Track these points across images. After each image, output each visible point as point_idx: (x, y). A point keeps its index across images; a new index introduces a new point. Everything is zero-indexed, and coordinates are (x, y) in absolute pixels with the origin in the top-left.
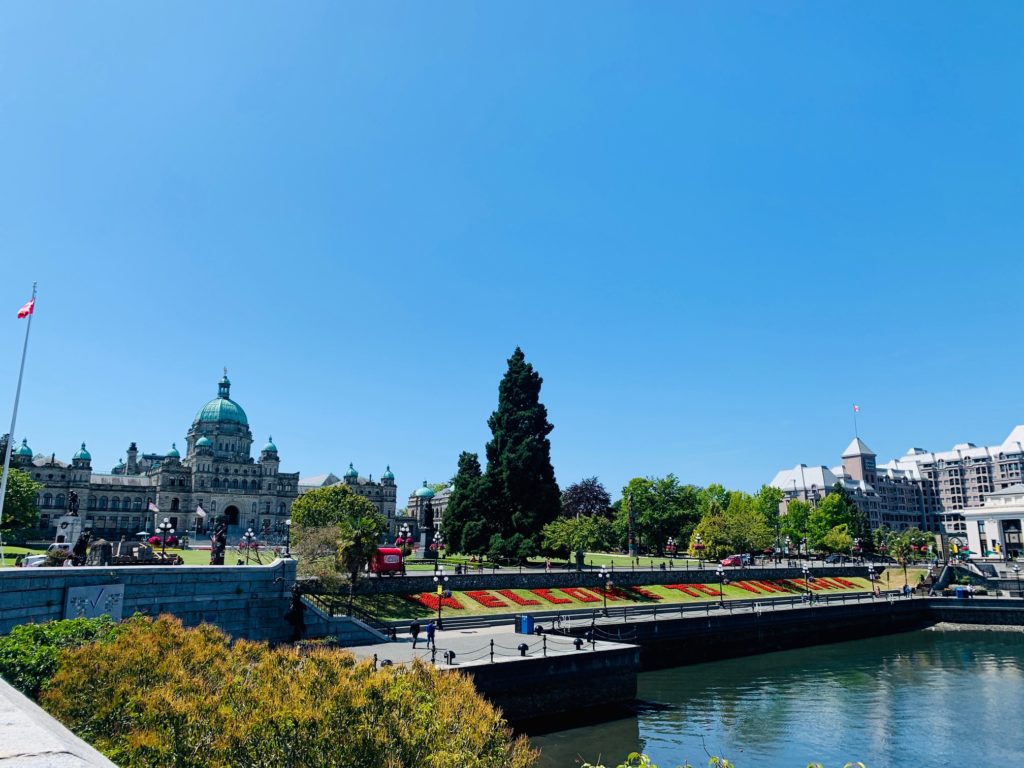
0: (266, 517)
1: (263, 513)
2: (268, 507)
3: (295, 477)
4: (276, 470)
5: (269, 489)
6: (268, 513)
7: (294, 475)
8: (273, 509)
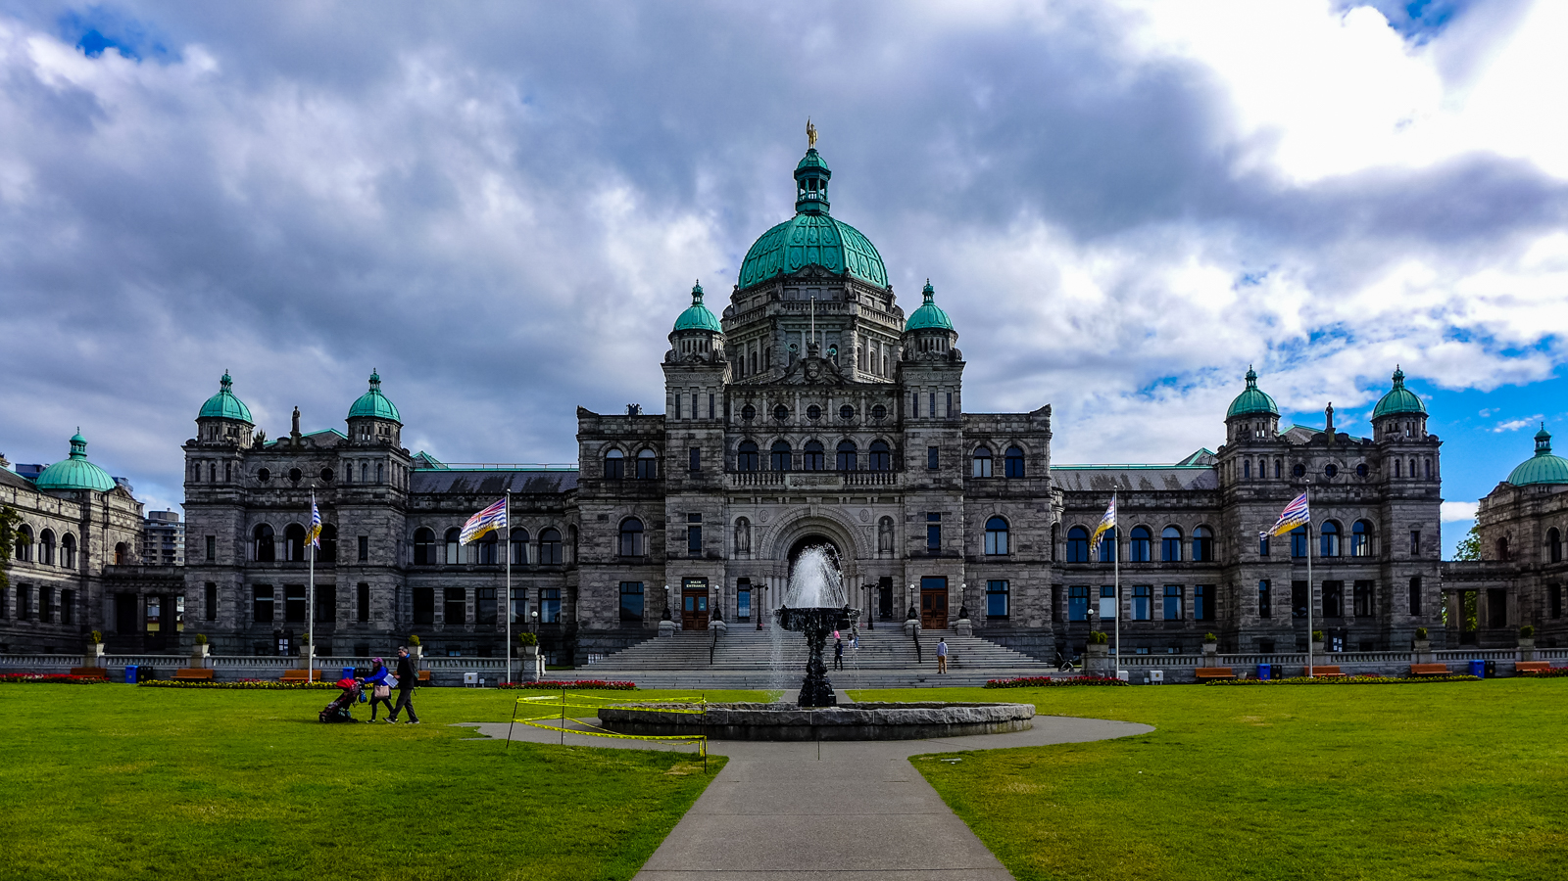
0: (931, 568)
1: (916, 556)
2: (935, 533)
3: (1036, 425)
4: (953, 399)
5: (933, 467)
6: (935, 552)
7: (1029, 418)
8: (953, 537)
